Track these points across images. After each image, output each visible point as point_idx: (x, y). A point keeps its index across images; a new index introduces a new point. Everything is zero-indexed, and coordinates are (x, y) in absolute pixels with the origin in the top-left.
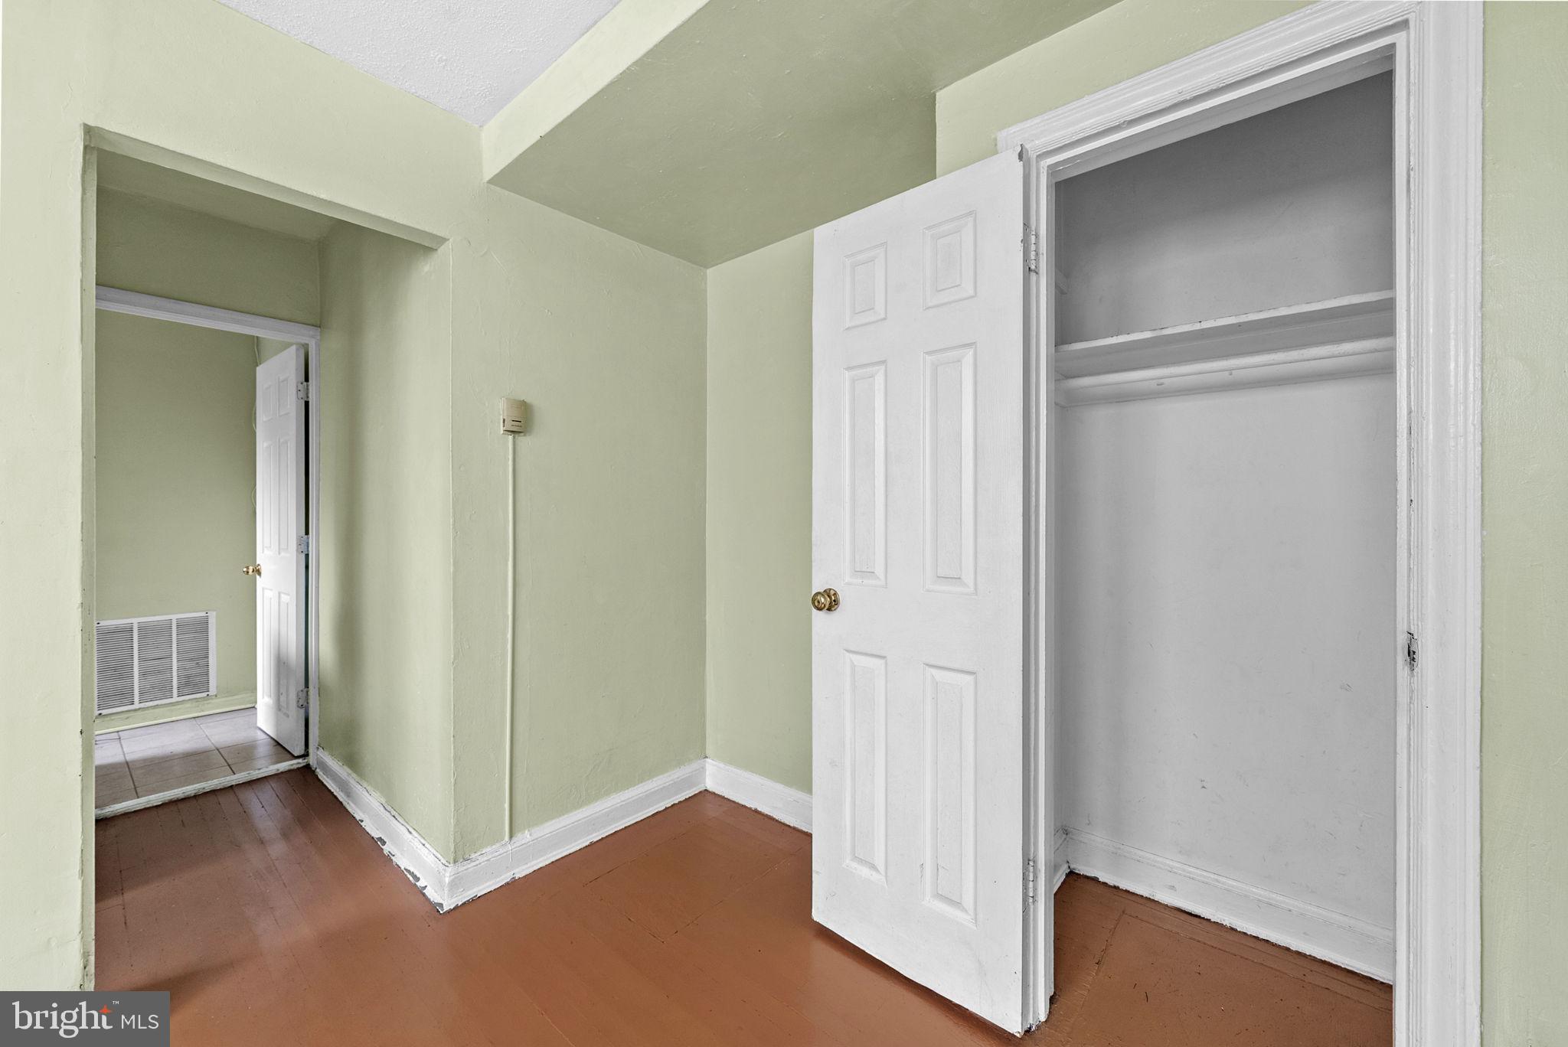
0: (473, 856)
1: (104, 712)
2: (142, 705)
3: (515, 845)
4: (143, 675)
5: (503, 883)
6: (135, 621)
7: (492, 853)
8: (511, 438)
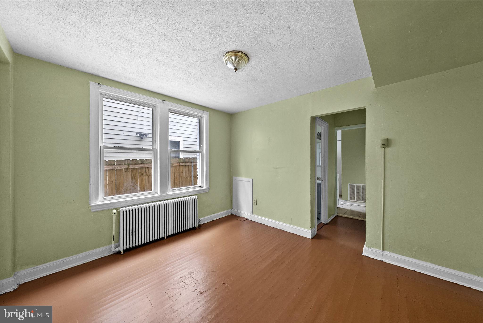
0: (371, 248)
1: (351, 200)
2: (356, 201)
3: (384, 253)
4: (356, 195)
5: (380, 260)
6: (355, 184)
7: (377, 251)
8: (383, 149)
